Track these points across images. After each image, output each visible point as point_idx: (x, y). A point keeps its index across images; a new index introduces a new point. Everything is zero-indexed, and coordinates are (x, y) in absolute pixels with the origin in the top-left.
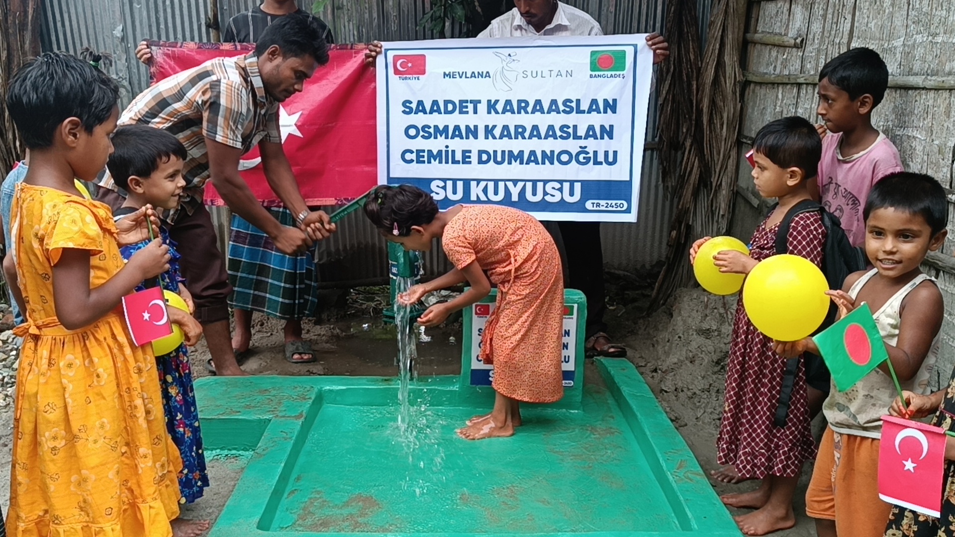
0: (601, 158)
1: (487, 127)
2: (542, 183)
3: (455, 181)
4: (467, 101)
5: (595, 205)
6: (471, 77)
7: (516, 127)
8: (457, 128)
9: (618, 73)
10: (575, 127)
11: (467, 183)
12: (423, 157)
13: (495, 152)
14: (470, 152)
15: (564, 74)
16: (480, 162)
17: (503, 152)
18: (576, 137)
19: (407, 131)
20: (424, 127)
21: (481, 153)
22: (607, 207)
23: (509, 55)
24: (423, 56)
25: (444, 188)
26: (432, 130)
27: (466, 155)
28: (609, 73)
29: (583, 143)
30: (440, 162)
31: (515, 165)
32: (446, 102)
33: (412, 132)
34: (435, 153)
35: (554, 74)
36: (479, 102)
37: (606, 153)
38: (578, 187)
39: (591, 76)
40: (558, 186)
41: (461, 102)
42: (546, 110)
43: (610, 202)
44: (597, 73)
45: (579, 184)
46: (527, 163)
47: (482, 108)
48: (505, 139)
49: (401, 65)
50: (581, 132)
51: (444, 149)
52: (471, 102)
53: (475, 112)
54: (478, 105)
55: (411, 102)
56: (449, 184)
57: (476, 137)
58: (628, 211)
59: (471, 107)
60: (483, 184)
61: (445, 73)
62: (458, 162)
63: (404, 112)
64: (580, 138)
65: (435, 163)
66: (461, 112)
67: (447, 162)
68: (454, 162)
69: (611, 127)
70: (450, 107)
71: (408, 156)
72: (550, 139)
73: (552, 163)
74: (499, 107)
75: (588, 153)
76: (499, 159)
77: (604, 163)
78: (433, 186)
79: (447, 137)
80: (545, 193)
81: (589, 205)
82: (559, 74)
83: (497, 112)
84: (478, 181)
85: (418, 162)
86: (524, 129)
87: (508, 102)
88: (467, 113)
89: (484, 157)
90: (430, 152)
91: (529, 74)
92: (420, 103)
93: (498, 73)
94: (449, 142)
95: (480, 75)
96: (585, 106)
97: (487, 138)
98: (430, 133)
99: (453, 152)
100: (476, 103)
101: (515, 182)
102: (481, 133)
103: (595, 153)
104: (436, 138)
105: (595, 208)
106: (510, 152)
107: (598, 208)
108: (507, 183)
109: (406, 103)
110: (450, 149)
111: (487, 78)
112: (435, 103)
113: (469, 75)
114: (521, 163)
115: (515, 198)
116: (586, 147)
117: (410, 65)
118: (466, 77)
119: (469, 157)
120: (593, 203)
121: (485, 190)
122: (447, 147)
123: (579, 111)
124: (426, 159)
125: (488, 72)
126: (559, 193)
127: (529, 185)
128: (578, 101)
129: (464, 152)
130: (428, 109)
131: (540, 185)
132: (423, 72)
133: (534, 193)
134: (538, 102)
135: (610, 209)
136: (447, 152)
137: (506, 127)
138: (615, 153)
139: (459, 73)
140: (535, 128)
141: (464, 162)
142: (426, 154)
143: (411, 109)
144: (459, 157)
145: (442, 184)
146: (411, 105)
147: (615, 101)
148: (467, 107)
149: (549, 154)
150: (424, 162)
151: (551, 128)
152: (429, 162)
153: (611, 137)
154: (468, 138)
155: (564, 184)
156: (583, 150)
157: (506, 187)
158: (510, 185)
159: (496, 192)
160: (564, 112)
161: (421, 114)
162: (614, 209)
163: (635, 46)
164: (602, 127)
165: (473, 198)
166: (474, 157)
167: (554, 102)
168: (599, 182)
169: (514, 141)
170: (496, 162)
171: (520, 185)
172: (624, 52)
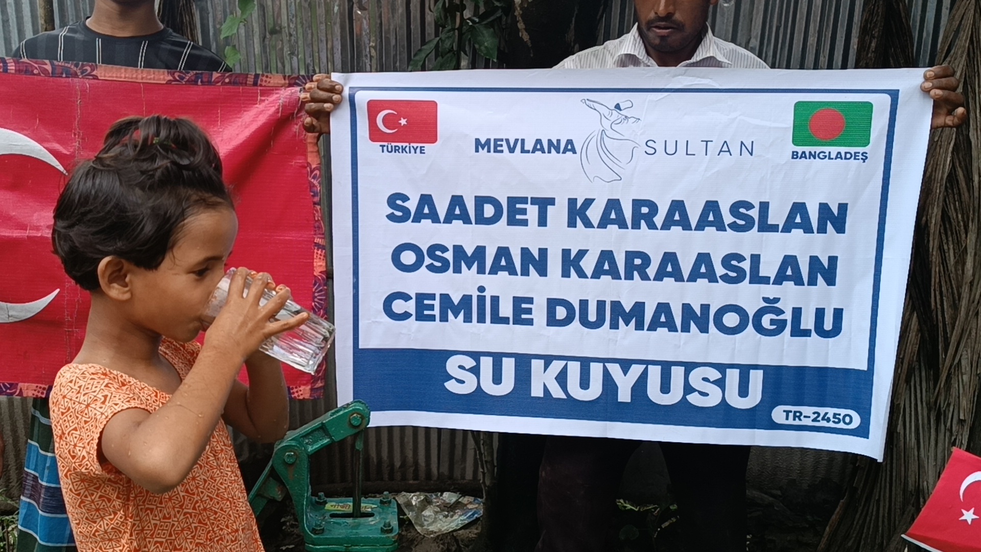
0: (808, 322)
1: (566, 253)
2: (682, 369)
3: (497, 358)
4: (524, 200)
5: (791, 415)
6: (535, 150)
7: (630, 255)
8: (503, 252)
9: (853, 150)
10: (756, 259)
11: (523, 362)
12: (431, 307)
13: (584, 304)
14: (530, 300)
15: (735, 149)
16: (552, 321)
17: (601, 305)
18: (757, 279)
19: (396, 257)
20: (433, 249)
21: (552, 304)
22: (815, 420)
23: (618, 107)
24: (434, 104)
25: (476, 371)
26: (449, 256)
27: (522, 306)
28: (834, 150)
29: (770, 291)
30: (468, 319)
31: (627, 331)
32: (481, 201)
33: (408, 258)
34: (456, 301)
35: (714, 147)
36: (552, 201)
37: (820, 313)
38: (756, 379)
39: (795, 155)
40: (715, 375)
41: (512, 201)
42: (694, 222)
43: (822, 410)
44: (807, 149)
45: (760, 373)
46: (652, 328)
47: (558, 214)
48: (606, 279)
49: (385, 120)
50: (769, 269)
51: (475, 294)
52: (535, 201)
53: (542, 222)
54: (549, 207)
55: (405, 198)
56: (487, 364)
57: (543, 272)
58: (863, 431)
59: (533, 212)
60: (557, 366)
61: (478, 141)
62: (505, 321)
63: (391, 217)
64: (765, 280)
65: (456, 322)
66: (512, 222)
67: (481, 319)
68: (497, 319)
69: (833, 260)
70: (489, 210)
71: (399, 306)
72: (702, 282)
73: (704, 329)
74: (595, 214)
75: (782, 312)
76: (592, 317)
77: (813, 333)
78: (452, 366)
79: (481, 271)
80: (688, 389)
81: (778, 414)
82: (725, 148)
83: (588, 224)
84: (548, 360)
85: (420, 317)
86: (646, 259)
87: (613, 205)
88: (525, 223)
89: (561, 313)
90: (445, 298)
91: (660, 147)
92: (426, 200)
93: (594, 140)
94: (486, 280)
95: (554, 146)
96: (777, 216)
97: (566, 274)
98: (445, 263)
99: (495, 300)
100: (544, 203)
101: (626, 365)
102: (554, 264)
103: (797, 312)
104: (458, 270)
105: (791, 421)
106: (616, 305)
107: (797, 422)
108: (608, 365)
109: (395, 200)
110: (488, 294)
111: (569, 154)
112: (457, 201)
113: (529, 146)
114: (639, 326)
115: (624, 396)
116: (777, 300)
117: (403, 122)
118: (523, 151)
119: (529, 311)
120: (788, 412)
121: (562, 378)
122: (481, 289)
123: (765, 227)
124: (436, 312)
125: (570, 142)
126: (718, 390)
127: (655, 373)
128: (764, 207)
129: (517, 301)
130: (442, 213)
131: (677, 373)
132: (433, 139)
133: (665, 388)
134: (678, 206)
135: (824, 424)
136: (481, 299)
137: (607, 256)
138: (838, 313)
139: (507, 141)
140: (670, 258)
141: (518, 321)
142: (437, 303)
143: (406, 211)
144: (506, 310)
145: (469, 363)
146: (406, 204)
147: (843, 208)
148: (524, 211)
149: (698, 310)
150: (432, 318)
151: (704, 259)
152: (444, 318)
153: (831, 280)
154: (525, 272)
155: (729, 371)
156: (771, 306)
157: (606, 373)
158: (615, 370)
159: (585, 383)
160: (734, 227)
161: (426, 222)
162: (831, 425)
163: (894, 95)
164: (814, 261)
165: (537, 391)
166: (539, 313)
167: (712, 206)
168: (801, 371)
169: (624, 283)
170: (585, 322)
171: (636, 371)
172: (868, 106)
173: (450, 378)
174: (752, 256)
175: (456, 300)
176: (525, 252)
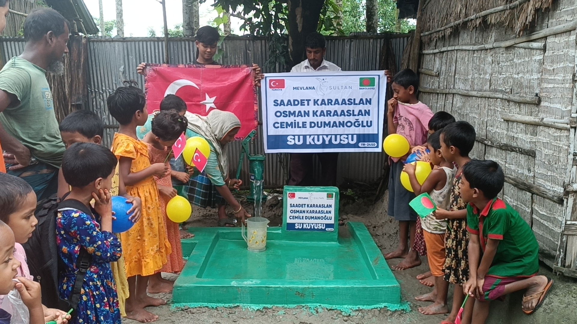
0: (365, 124)
1: (314, 111)
3: (299, 136)
4: (304, 100)
7: (327, 111)
8: (300, 112)
9: (372, 87)
11: (305, 137)
12: (284, 125)
13: (318, 122)
14: (306, 122)
15: (348, 87)
16: (311, 127)
17: (321, 122)
18: (354, 115)
19: (276, 114)
20: (284, 112)
21: (311, 123)
23: (323, 79)
24: (284, 80)
25: (294, 139)
26: (287, 113)
28: (368, 87)
29: (357, 117)
30: (292, 127)
31: (327, 128)
32: (294, 101)
33: (278, 114)
35: (344, 88)
36: (310, 100)
37: (367, 122)
38: (355, 136)
39: (360, 89)
40: (346, 136)
41: (301, 100)
42: (340, 103)
43: (369, 143)
44: (363, 87)
45: (356, 135)
46: (332, 127)
47: (311, 103)
48: (322, 117)
49: (273, 84)
50: (356, 113)
51: (294, 122)
52: (306, 100)
53: (308, 105)
55: (277, 101)
56: (297, 137)
57: (308, 116)
58: (377, 147)
59: (306, 102)
60: (312, 137)
61: (294, 87)
62: (300, 127)
63: (274, 105)
64: (356, 115)
65: (290, 128)
66: (301, 105)
69: (369, 110)
70: (296, 103)
71: (276, 125)
72: (343, 116)
73: (343, 126)
74: (319, 102)
75: (359, 122)
76: (320, 125)
77: (366, 126)
78: (289, 138)
79: (295, 116)
80: (341, 140)
81: (360, 145)
83: (318, 105)
84: (310, 136)
85: (281, 127)
86: (331, 112)
87: (323, 100)
88: (304, 105)
89: (313, 125)
90: (287, 123)
92: (282, 101)
93: (318, 87)
94: (296, 118)
95: (310, 88)
96: (357, 101)
97: (314, 116)
98: (287, 115)
99: (298, 123)
100: (308, 101)
101: (327, 135)
102: (311, 114)
103: (362, 122)
104: (290, 116)
105: (363, 146)
106: (325, 122)
108: (324, 136)
109: (275, 101)
111: (313, 90)
112: (289, 101)
113: (305, 88)
114: (330, 127)
115: (327, 143)
116: (358, 119)
117: (277, 84)
119: (306, 125)
120: (362, 144)
121: (313, 140)
122: (295, 120)
123: (355, 104)
124: (285, 126)
125: (313, 87)
126: (347, 140)
127: (333, 137)
128: (354, 99)
129: (303, 123)
130: (286, 104)
131: (338, 137)
132: (284, 87)
133: (336, 140)
134: (337, 100)
135: (369, 146)
136: (295, 123)
137: (322, 111)
138: (371, 122)
139: (300, 87)
140: (336, 111)
141: (303, 127)
142: (285, 124)
143: (278, 104)
144: (301, 125)
145: (293, 137)
146: (278, 102)
147: (370, 99)
148: (304, 103)
149: (342, 123)
150: (284, 128)
151: (343, 111)
152: (287, 127)
153: (369, 115)
154: (305, 116)
155: (349, 136)
156: (357, 121)
157: (323, 138)
158: (325, 137)
159: (318, 141)
160: (348, 104)
161: (282, 106)
162: (371, 146)
163: (379, 76)
164: (365, 111)
165: (308, 143)
166: (308, 125)
167: (344, 100)
168: (364, 135)
169: (326, 117)
170: (318, 127)
171: (329, 137)
172: (374, 78)
173: (288, 141)
174: (353, 110)
175: (289, 123)
176: (305, 111)
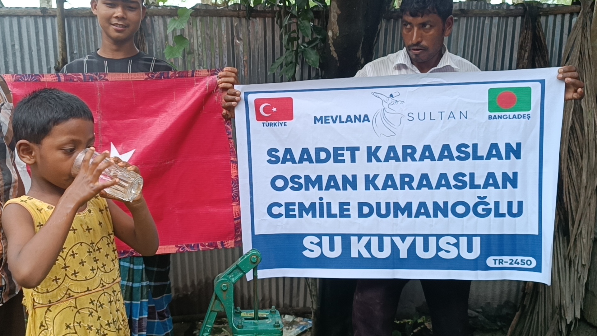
0: (503, 209)
1: (367, 176)
2: (435, 238)
3: (331, 237)
4: (342, 149)
5: (497, 262)
6: (347, 121)
7: (402, 176)
8: (332, 178)
9: (522, 113)
10: (472, 175)
11: (346, 238)
12: (294, 210)
13: (378, 204)
14: (348, 204)
15: (457, 115)
16: (361, 215)
17: (388, 204)
18: (473, 186)
19: (273, 182)
20: (293, 178)
21: (361, 205)
22: (511, 264)
23: (391, 95)
24: (290, 100)
25: (320, 244)
26: (302, 181)
27: (344, 207)
28: (511, 114)
29: (481, 192)
30: (314, 216)
31: (403, 218)
32: (318, 150)
33: (280, 183)
34: (307, 206)
35: (445, 115)
36: (358, 149)
37: (510, 204)
38: (477, 242)
39: (490, 117)
40: (453, 240)
41: (336, 149)
42: (437, 157)
43: (514, 258)
44: (497, 114)
45: (478, 239)
46: (417, 216)
47: (361, 155)
48: (390, 190)
49: (265, 109)
50: (480, 180)
51: (317, 202)
52: (348, 149)
53: (353, 160)
54: (356, 152)
55: (277, 151)
56: (326, 240)
57: (354, 187)
58: (538, 269)
59: (347, 155)
60: (365, 240)
61: (315, 118)
62: (335, 216)
63: (270, 161)
64: (478, 187)
65: (308, 217)
66: (336, 161)
67: (322, 215)
68: (330, 215)
69: (515, 174)
70: (323, 155)
71: (275, 210)
72: (443, 189)
73: (446, 215)
74: (382, 154)
75: (488, 204)
76: (383, 211)
77: (507, 215)
78: (306, 242)
79: (320, 188)
80: (439, 249)
81: (490, 261)
82: (452, 116)
83: (378, 160)
84: (360, 236)
85: (288, 216)
86: (411, 178)
87: (392, 149)
88: (343, 161)
89: (366, 210)
90: (301, 205)
92: (288, 151)
93: (379, 114)
94: (323, 193)
95: (357, 118)
96: (483, 151)
97: (367, 188)
98: (300, 185)
99: (329, 204)
100: (353, 150)
101: (403, 237)
102: (361, 183)
103: (497, 204)
104: (307, 189)
105: (497, 265)
106: (396, 204)
107: (501, 266)
108: (394, 238)
109: (272, 152)
110: (325, 201)
111: (366, 122)
112: (305, 151)
113: (344, 119)
114: (410, 215)
115: (403, 254)
116: (485, 197)
117: (274, 109)
118: (341, 122)
119: (348, 210)
120: (495, 260)
121: (368, 246)
122: (321, 199)
123: (477, 157)
124: (297, 212)
125: (366, 116)
126: (455, 249)
127: (420, 241)
128: (475, 146)
129: (341, 204)
130: (297, 158)
131: (432, 241)
132: (290, 117)
133: (426, 249)
134: (427, 148)
135: (516, 266)
136: (321, 205)
137: (389, 177)
138: (520, 204)
139: (332, 117)
140: (425, 177)
141: (342, 215)
142: (296, 207)
143: (277, 158)
144: (335, 210)
145: (316, 240)
146: (277, 154)
147: (519, 145)
148: (342, 155)
149: (442, 205)
150: (294, 216)
151: (443, 176)
152: (301, 216)
153: (515, 186)
154: (345, 189)
155: (461, 238)
156: (482, 201)
157: (393, 242)
158: (397, 240)
159: (381, 249)
160: (459, 158)
161: (289, 164)
162: (520, 266)
163: (543, 82)
164: (505, 175)
165: (354, 254)
166: (354, 211)
167: (446, 147)
168: (501, 237)
169: (399, 191)
170: (379, 215)
171: (409, 240)
172: (529, 89)
173: (306, 249)
174: (470, 174)
176: (344, 177)
